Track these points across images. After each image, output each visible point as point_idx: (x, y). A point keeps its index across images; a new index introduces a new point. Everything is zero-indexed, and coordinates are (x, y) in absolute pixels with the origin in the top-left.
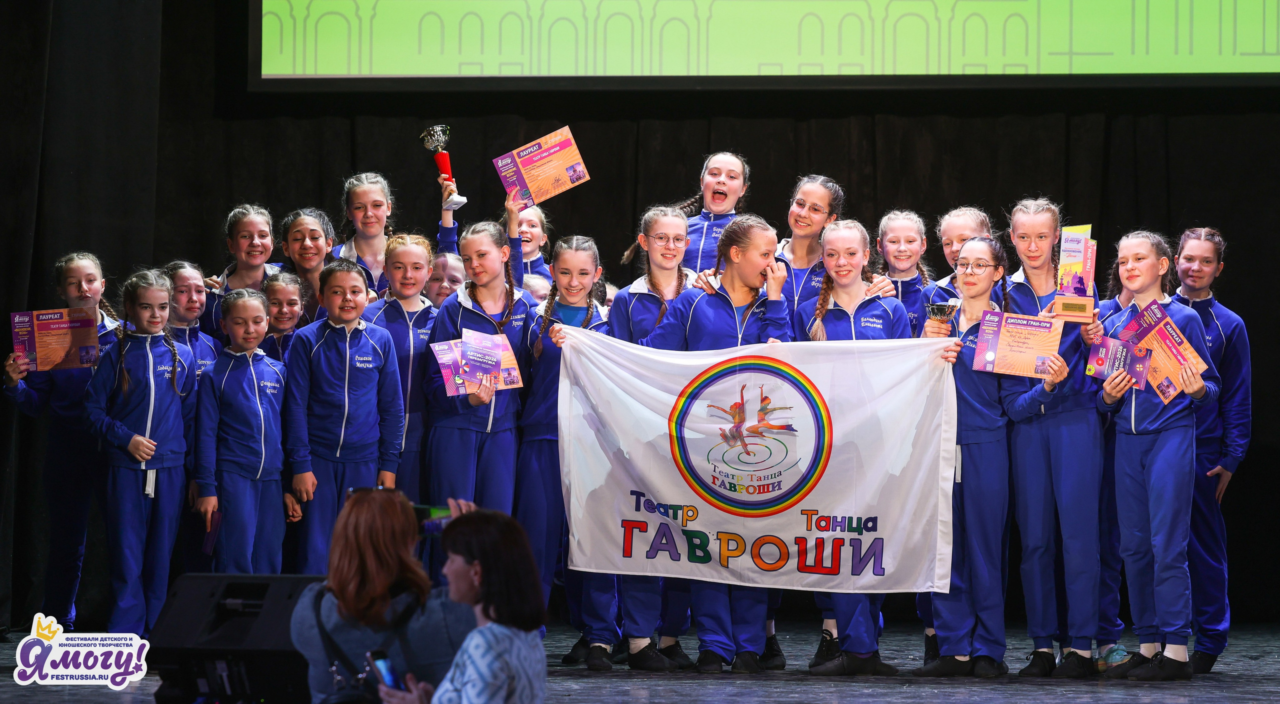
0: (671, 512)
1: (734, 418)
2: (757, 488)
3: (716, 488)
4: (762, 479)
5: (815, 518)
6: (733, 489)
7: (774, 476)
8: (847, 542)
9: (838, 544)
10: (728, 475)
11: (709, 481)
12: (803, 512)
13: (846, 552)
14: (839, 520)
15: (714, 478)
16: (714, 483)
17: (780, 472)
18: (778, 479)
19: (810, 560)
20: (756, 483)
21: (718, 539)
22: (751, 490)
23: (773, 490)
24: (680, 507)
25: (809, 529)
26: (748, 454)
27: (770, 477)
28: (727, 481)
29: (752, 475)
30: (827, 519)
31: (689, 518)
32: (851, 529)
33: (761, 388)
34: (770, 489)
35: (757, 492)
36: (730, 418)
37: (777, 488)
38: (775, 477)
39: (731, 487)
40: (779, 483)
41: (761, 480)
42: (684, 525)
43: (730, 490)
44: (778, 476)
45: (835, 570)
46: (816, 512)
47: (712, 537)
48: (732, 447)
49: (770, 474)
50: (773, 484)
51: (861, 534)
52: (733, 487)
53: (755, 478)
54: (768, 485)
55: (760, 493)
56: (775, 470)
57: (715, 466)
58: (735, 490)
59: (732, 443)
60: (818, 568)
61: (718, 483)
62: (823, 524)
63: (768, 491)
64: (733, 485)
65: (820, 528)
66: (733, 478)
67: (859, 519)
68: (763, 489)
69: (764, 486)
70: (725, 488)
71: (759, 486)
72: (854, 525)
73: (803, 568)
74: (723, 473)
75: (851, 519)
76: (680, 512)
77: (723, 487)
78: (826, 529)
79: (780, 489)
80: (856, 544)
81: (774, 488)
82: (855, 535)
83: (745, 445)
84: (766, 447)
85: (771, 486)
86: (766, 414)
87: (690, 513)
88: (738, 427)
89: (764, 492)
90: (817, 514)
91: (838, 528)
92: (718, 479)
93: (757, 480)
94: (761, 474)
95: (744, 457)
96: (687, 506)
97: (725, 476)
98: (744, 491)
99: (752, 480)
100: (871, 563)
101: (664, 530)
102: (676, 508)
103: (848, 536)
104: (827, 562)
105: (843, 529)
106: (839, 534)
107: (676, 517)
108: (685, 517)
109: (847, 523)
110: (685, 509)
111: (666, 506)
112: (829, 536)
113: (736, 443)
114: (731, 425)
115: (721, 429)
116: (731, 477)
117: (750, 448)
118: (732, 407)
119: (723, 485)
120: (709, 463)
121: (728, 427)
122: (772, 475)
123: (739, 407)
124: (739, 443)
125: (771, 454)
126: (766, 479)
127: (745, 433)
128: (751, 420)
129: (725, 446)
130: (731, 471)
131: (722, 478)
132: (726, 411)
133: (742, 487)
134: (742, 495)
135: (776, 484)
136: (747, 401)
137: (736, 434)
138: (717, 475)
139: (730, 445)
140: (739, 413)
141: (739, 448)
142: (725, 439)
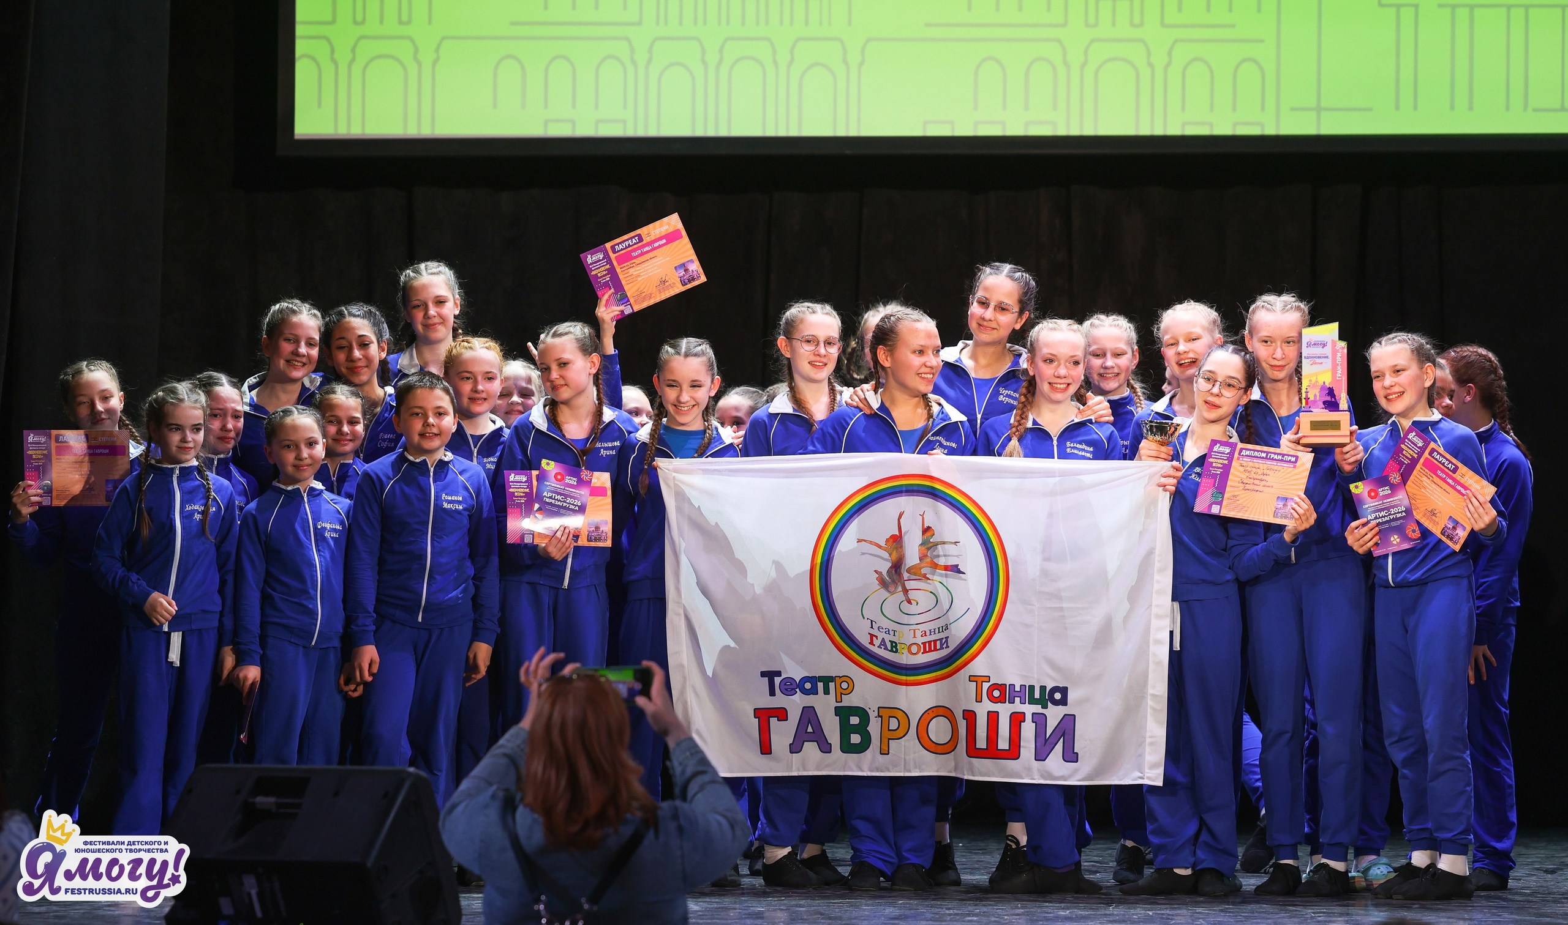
0: (820, 685)
1: (890, 555)
2: (922, 646)
3: (875, 649)
4: (928, 633)
5: (986, 686)
6: (894, 650)
7: (941, 630)
8: (1029, 717)
9: (1017, 719)
10: (888, 631)
11: (864, 641)
12: (972, 679)
13: (1028, 730)
14: (1017, 689)
15: (872, 636)
16: (872, 643)
17: (948, 624)
18: (946, 634)
20: (920, 640)
21: (879, 716)
22: (914, 649)
23: (942, 648)
24: (831, 679)
25: (979, 700)
26: (909, 602)
27: (937, 631)
28: (888, 638)
29: (914, 630)
30: (1001, 687)
31: (844, 692)
32: (1033, 701)
33: (922, 516)
34: (938, 647)
35: (922, 651)
36: (886, 555)
37: (945, 646)
38: (943, 631)
39: (892, 646)
40: (947, 638)
41: (926, 635)
42: (839, 700)
43: (891, 651)
44: (945, 630)
45: (1014, 753)
46: (987, 679)
47: (872, 715)
48: (891, 593)
49: (936, 627)
50: (940, 640)
51: (1045, 707)
52: (894, 647)
53: (918, 634)
54: (935, 641)
55: (925, 652)
56: (941, 623)
57: (872, 621)
58: (896, 652)
59: (892, 589)
60: (992, 752)
61: (877, 642)
62: (996, 694)
63: (936, 650)
64: (894, 645)
65: (993, 700)
66: (894, 635)
67: (1043, 688)
68: (928, 647)
69: (930, 642)
70: (886, 649)
71: (924, 644)
72: (1037, 695)
73: (972, 751)
74: (883, 629)
75: (1032, 688)
76: (832, 685)
77: (883, 647)
78: (1000, 700)
79: (947, 647)
80: (1040, 720)
81: (942, 645)
82: (1037, 709)
83: (906, 591)
84: (931, 592)
85: (938, 643)
86: (928, 549)
87: (845, 685)
88: (897, 566)
89: (930, 651)
90: (989, 681)
92: (876, 637)
93: (922, 636)
94: (927, 628)
95: (906, 607)
96: (840, 677)
97: (885, 632)
98: (905, 651)
99: (915, 637)
100: (1060, 746)
101: (809, 715)
102: (827, 680)
103: (1029, 709)
104: (1003, 744)
105: (1023, 701)
106: (1018, 707)
107: (827, 692)
108: (839, 690)
109: (1028, 693)
110: (838, 681)
111: (813, 680)
112: (1005, 711)
113: (896, 588)
114: (890, 565)
115: (876, 571)
116: (892, 633)
117: (912, 595)
118: (887, 540)
119: (883, 645)
120: (864, 618)
121: (885, 567)
122: (939, 628)
123: (896, 540)
124: (900, 589)
125: (937, 601)
126: (932, 633)
127: (906, 575)
128: (912, 557)
129: (884, 593)
130: (892, 626)
131: (881, 636)
132: (880, 547)
133: (903, 646)
134: (904, 658)
135: (944, 641)
136: (906, 533)
137: (895, 577)
138: (875, 632)
139: (889, 592)
140: (897, 548)
141: (900, 596)
142: (883, 583)
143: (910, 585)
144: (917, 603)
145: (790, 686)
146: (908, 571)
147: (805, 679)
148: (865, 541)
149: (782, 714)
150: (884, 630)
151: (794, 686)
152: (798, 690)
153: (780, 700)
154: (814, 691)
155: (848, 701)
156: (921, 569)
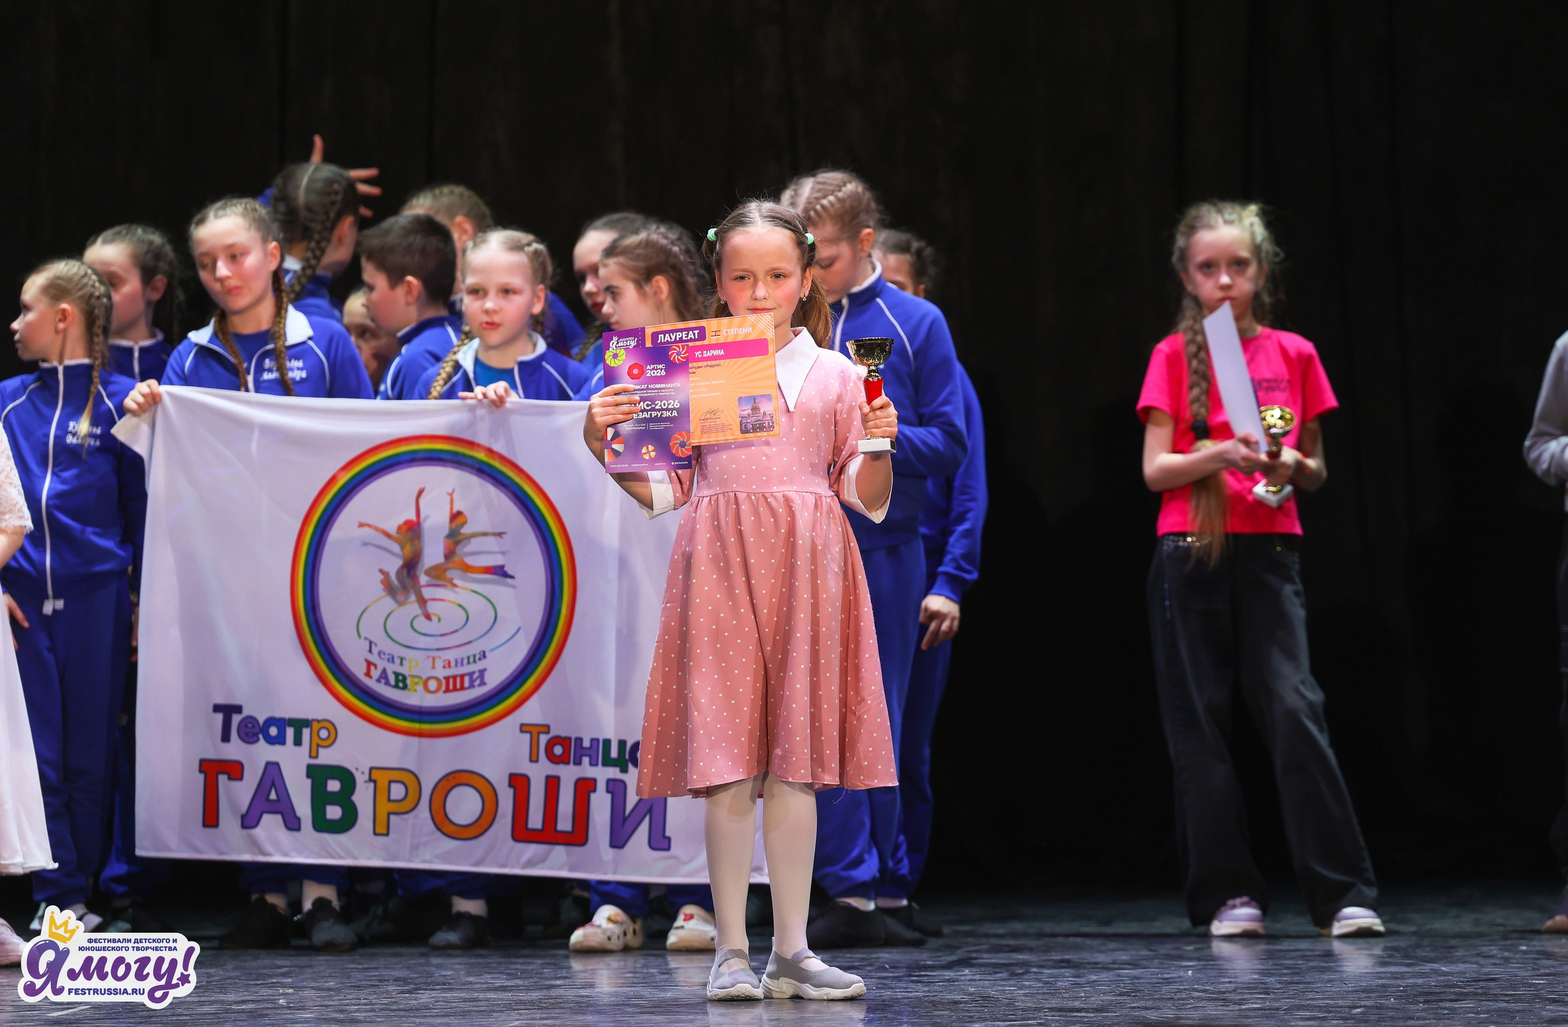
0: (290, 732)
1: (402, 548)
2: (444, 682)
3: (372, 684)
4: (453, 664)
5: (544, 739)
6: (401, 685)
7: (472, 659)
8: (601, 786)
9: (584, 787)
10: (393, 658)
11: (357, 669)
12: (524, 728)
13: (600, 805)
14: (586, 744)
15: (369, 664)
16: (368, 674)
17: (484, 652)
18: (480, 665)
19: (535, 820)
20: (441, 673)
21: (371, 780)
22: (432, 685)
23: (472, 686)
24: (307, 723)
25: (534, 759)
26: (428, 617)
27: (465, 661)
28: (391, 669)
29: (434, 659)
30: (564, 741)
31: (321, 743)
32: (608, 762)
33: (451, 495)
34: (466, 684)
35: (444, 688)
36: (396, 548)
37: (478, 682)
38: (475, 661)
39: (397, 681)
40: (482, 672)
41: (450, 666)
42: (314, 754)
43: (396, 686)
44: (480, 659)
45: (578, 836)
46: (545, 729)
47: (361, 779)
48: (400, 604)
49: (465, 655)
50: (471, 674)
51: (624, 770)
52: (401, 682)
53: (439, 664)
54: (462, 677)
55: (447, 690)
56: (475, 649)
57: (371, 643)
58: (405, 687)
59: (401, 598)
60: (549, 835)
61: (376, 674)
62: (558, 750)
63: (462, 688)
64: (400, 678)
65: (553, 759)
66: (401, 664)
67: (622, 744)
68: (452, 684)
69: (455, 677)
70: (387, 683)
71: (447, 679)
72: (614, 753)
73: (521, 833)
74: (384, 654)
75: (607, 743)
76: (306, 732)
77: (383, 681)
78: (563, 760)
79: (483, 683)
80: (616, 789)
81: (472, 682)
82: (613, 773)
83: (422, 602)
84: (460, 605)
85: (467, 679)
86: (457, 543)
87: (324, 734)
88: (410, 566)
89: (455, 689)
90: (547, 733)
91: (586, 760)
92: (375, 666)
93: (444, 667)
94: (451, 655)
95: (422, 624)
96: (318, 721)
97: (388, 660)
98: (420, 688)
99: (433, 667)
100: (645, 826)
101: (272, 774)
102: (299, 724)
103: (602, 774)
104: (565, 823)
105: (594, 762)
106: (587, 770)
107: (298, 742)
108: (316, 740)
109: (599, 751)
110: (315, 726)
111: (281, 723)
112: (568, 775)
113: (407, 598)
114: (399, 563)
115: (381, 571)
116: (397, 661)
117: (432, 607)
118: (400, 528)
119: (383, 678)
120: (360, 636)
121: (394, 565)
122: (469, 658)
123: (412, 530)
124: (413, 598)
125: (467, 619)
126: (459, 664)
127: (423, 579)
128: (433, 554)
129: (389, 603)
130: (398, 651)
131: (381, 664)
132: (388, 535)
133: (416, 680)
134: (414, 698)
135: (475, 676)
136: (426, 518)
137: (407, 581)
138: (374, 658)
139: (397, 602)
140: (412, 540)
141: (412, 608)
142: (390, 589)
143: (427, 593)
144: (439, 620)
145: (252, 731)
146: (428, 573)
147: (271, 721)
148: (369, 526)
149: (235, 770)
150: (386, 657)
151: (257, 730)
152: (261, 736)
153: (234, 750)
154: (280, 740)
155: (327, 757)
156: (445, 570)
